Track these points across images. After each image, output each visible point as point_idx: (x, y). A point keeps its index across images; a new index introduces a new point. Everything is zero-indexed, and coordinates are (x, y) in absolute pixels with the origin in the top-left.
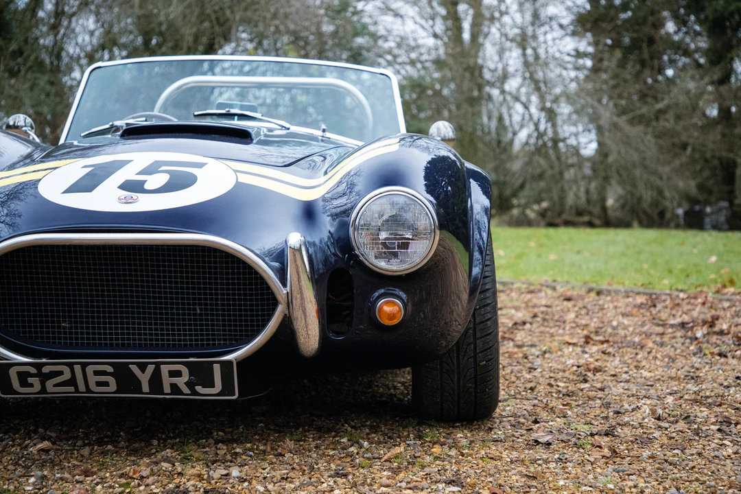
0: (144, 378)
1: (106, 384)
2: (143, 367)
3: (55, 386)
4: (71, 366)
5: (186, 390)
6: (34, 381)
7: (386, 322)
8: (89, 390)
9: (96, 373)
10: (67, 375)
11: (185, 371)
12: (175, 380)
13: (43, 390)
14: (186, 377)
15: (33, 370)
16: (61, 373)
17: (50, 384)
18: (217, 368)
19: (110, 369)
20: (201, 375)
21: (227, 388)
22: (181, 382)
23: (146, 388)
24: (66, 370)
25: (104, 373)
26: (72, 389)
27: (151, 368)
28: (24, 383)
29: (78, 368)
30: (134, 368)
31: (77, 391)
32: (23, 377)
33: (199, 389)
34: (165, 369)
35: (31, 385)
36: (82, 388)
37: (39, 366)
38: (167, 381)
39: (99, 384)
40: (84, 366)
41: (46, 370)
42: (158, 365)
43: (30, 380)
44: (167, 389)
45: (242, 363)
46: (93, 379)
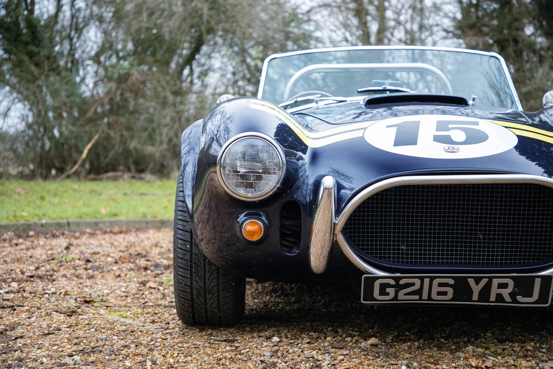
0: (476, 289)
1: (445, 293)
2: (478, 281)
3: (405, 295)
4: (422, 279)
5: (508, 299)
8: (430, 298)
9: (440, 285)
10: (417, 286)
11: (511, 283)
12: (501, 291)
13: (395, 298)
14: (510, 290)
15: (392, 282)
16: (413, 284)
18: (538, 282)
19: (452, 282)
22: (505, 293)
23: (475, 297)
24: (418, 282)
25: (446, 285)
26: (417, 297)
27: (484, 281)
28: (383, 292)
29: (427, 281)
30: (471, 282)
31: (420, 299)
32: (383, 287)
33: (519, 298)
34: (495, 282)
35: (388, 294)
36: (425, 296)
37: (397, 279)
39: (439, 293)
40: (432, 279)
41: (402, 282)
42: (491, 279)
43: (388, 290)
44: (493, 297)
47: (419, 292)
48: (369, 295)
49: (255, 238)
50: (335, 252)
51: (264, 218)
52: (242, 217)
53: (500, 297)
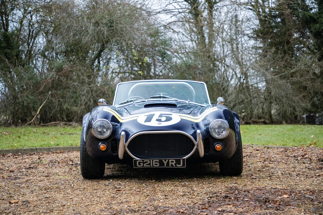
0: (165, 163)
1: (157, 164)
2: (165, 160)
4: (150, 160)
5: (174, 166)
6: (142, 164)
7: (218, 150)
8: (153, 166)
9: (155, 162)
10: (149, 163)
11: (174, 161)
12: (172, 163)
13: (143, 166)
14: (174, 163)
15: (142, 161)
16: (148, 162)
17: (145, 164)
18: (181, 160)
19: (158, 161)
20: (178, 162)
21: (183, 165)
22: (173, 164)
23: (165, 165)
24: (149, 161)
25: (157, 162)
26: (149, 166)
27: (167, 160)
28: (139, 164)
29: (151, 161)
30: (163, 161)
31: (150, 166)
32: (139, 163)
33: (177, 165)
34: (170, 161)
35: (141, 165)
36: (152, 165)
37: (143, 160)
38: (170, 163)
39: (155, 164)
40: (153, 160)
41: (145, 161)
42: (169, 160)
43: (141, 164)
44: (170, 165)
45: (187, 159)
46: (154, 163)
47: (150, 164)
48: (136, 165)
49: (104, 150)
50: (125, 153)
51: (106, 144)
52: (100, 144)
53: (172, 165)
